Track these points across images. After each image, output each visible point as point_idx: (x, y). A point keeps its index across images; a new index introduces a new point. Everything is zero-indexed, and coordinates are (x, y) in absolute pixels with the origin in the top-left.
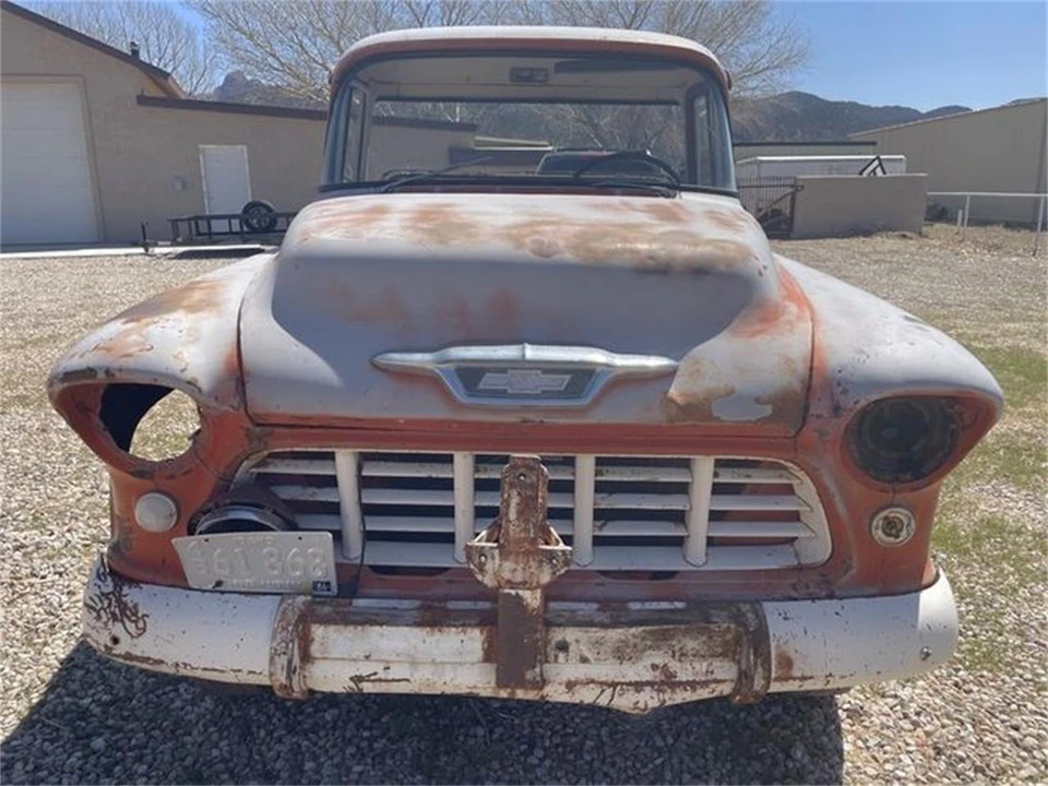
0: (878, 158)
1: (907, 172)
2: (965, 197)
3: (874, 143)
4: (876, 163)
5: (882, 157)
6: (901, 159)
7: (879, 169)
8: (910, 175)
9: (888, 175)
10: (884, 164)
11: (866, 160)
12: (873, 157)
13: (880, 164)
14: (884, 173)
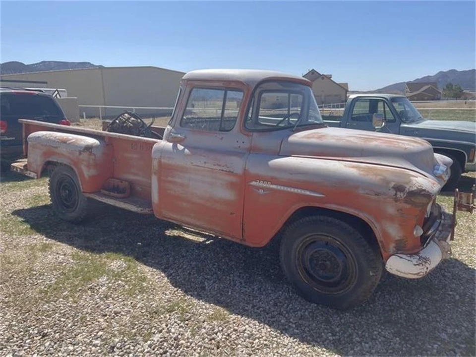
0: (57, 90)
1: (68, 96)
2: (99, 108)
3: (46, 83)
4: (56, 92)
5: (58, 89)
6: (64, 91)
7: (58, 95)
8: (69, 98)
9: (62, 98)
10: (59, 93)
11: (54, 90)
12: (55, 89)
13: (58, 93)
14: (60, 97)
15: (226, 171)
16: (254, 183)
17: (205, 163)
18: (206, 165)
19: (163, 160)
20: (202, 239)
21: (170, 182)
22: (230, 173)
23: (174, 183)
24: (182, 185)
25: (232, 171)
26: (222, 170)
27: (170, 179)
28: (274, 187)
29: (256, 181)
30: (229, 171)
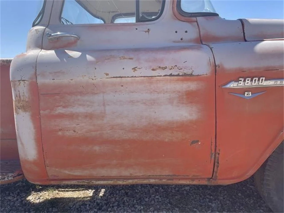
15: (178, 75)
16: (233, 85)
17: (134, 69)
18: (137, 73)
19: (40, 81)
20: (90, 193)
21: (61, 116)
22: (188, 77)
23: (72, 116)
24: (89, 116)
25: (189, 72)
26: (171, 75)
27: (60, 110)
28: (271, 83)
29: (237, 80)
30: (185, 75)
